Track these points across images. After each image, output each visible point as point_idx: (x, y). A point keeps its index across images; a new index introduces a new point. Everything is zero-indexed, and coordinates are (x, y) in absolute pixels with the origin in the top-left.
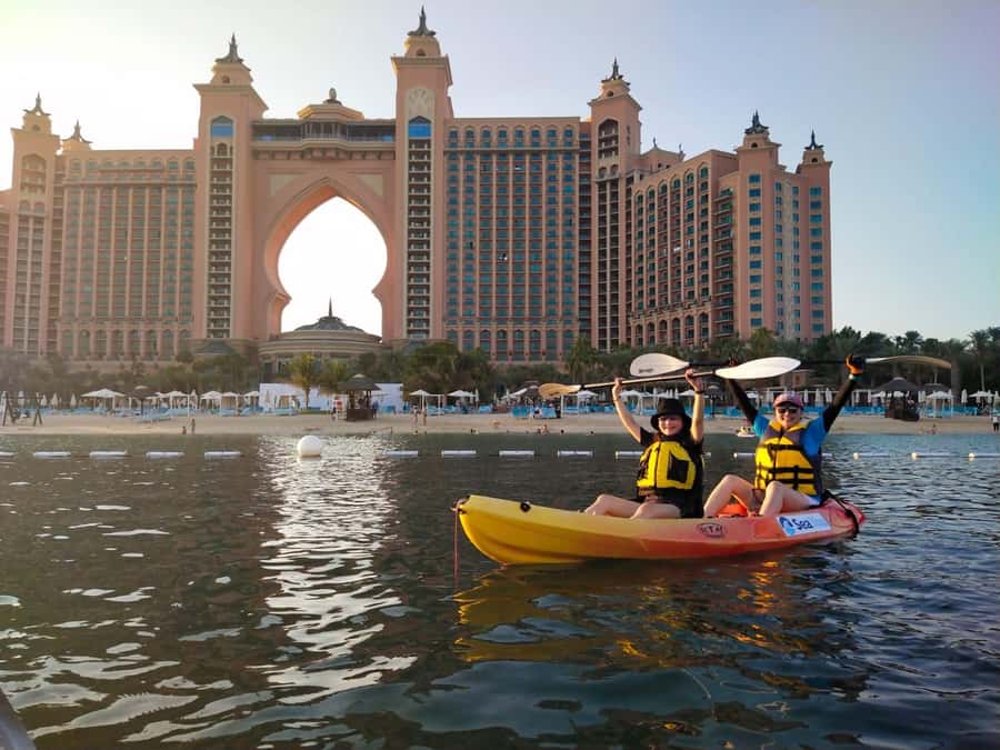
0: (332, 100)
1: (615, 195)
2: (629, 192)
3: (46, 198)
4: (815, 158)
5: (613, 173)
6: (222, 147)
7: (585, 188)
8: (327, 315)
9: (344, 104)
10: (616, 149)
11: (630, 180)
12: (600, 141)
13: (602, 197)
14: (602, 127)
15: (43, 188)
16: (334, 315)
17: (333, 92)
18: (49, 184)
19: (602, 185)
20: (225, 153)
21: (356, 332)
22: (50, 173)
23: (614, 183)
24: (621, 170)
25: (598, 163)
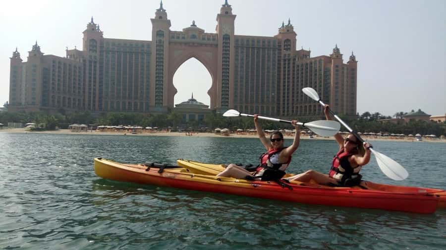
0: (194, 25)
1: (289, 64)
2: (294, 63)
3: (97, 54)
4: (353, 59)
5: (288, 57)
6: (160, 41)
7: (279, 60)
8: (191, 98)
9: (197, 26)
10: (290, 49)
11: (294, 59)
12: (285, 46)
13: (285, 64)
14: (285, 41)
15: (96, 51)
16: (194, 98)
17: (194, 22)
18: (98, 49)
19: (285, 60)
20: (161, 43)
21: (202, 105)
22: (98, 45)
23: (289, 60)
24: (292, 56)
25: (284, 52)
